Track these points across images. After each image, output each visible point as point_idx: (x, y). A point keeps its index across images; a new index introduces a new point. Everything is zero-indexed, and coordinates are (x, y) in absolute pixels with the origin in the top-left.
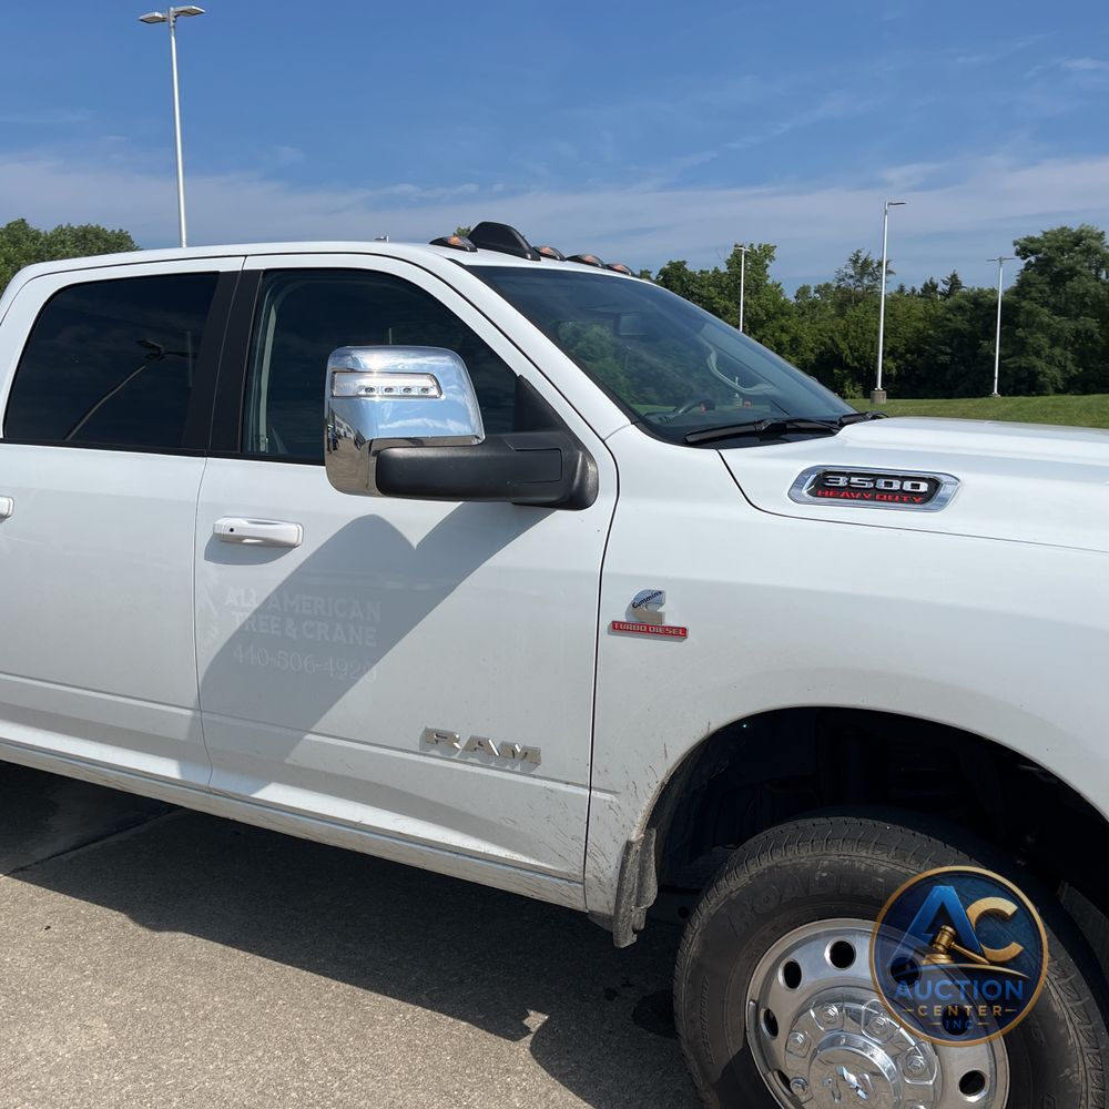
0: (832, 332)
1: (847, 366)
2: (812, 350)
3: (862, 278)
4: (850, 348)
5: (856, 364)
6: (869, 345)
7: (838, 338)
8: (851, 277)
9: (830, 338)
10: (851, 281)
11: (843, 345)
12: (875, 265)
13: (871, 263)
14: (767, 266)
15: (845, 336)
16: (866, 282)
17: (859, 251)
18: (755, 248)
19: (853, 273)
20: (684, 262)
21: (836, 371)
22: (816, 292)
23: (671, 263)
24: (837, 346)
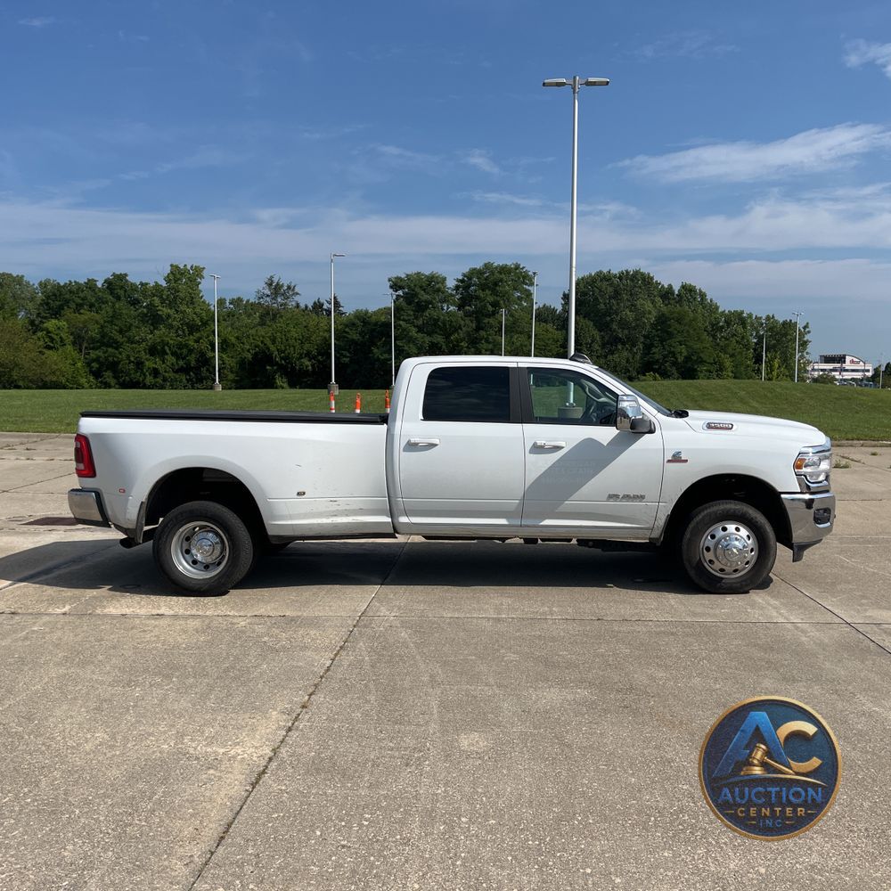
0: (263, 337)
1: (277, 363)
2: (248, 351)
3: (276, 297)
4: (278, 350)
5: (283, 362)
6: (292, 349)
7: (268, 342)
8: (268, 296)
9: (262, 342)
10: (268, 299)
11: (272, 348)
12: (285, 288)
13: (282, 286)
14: (200, 283)
15: (274, 341)
16: (279, 300)
17: (272, 277)
18: (189, 267)
19: (269, 293)
20: (126, 275)
21: (268, 367)
22: (230, 303)
23: (114, 274)
24: (268, 348)
